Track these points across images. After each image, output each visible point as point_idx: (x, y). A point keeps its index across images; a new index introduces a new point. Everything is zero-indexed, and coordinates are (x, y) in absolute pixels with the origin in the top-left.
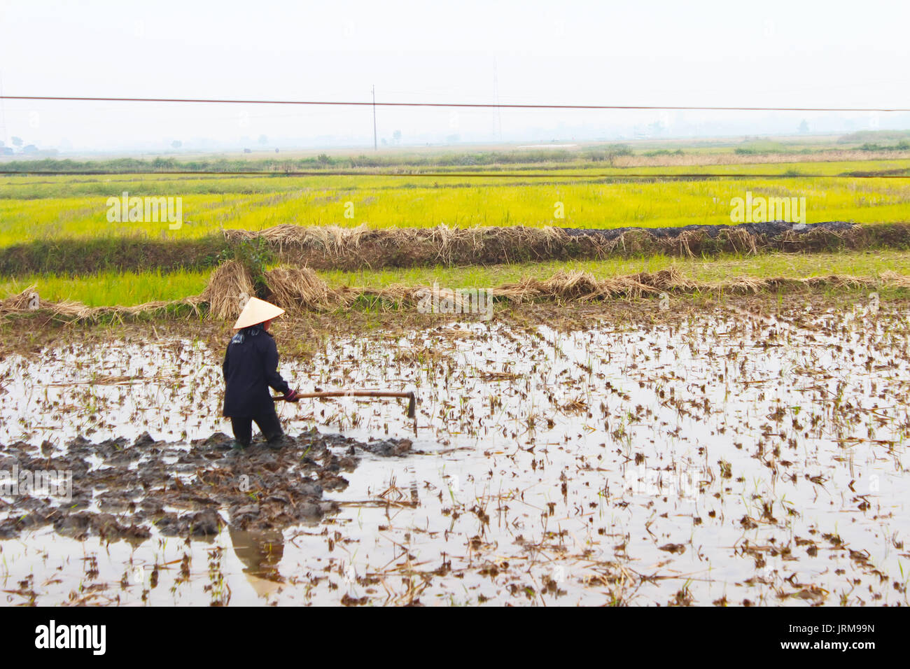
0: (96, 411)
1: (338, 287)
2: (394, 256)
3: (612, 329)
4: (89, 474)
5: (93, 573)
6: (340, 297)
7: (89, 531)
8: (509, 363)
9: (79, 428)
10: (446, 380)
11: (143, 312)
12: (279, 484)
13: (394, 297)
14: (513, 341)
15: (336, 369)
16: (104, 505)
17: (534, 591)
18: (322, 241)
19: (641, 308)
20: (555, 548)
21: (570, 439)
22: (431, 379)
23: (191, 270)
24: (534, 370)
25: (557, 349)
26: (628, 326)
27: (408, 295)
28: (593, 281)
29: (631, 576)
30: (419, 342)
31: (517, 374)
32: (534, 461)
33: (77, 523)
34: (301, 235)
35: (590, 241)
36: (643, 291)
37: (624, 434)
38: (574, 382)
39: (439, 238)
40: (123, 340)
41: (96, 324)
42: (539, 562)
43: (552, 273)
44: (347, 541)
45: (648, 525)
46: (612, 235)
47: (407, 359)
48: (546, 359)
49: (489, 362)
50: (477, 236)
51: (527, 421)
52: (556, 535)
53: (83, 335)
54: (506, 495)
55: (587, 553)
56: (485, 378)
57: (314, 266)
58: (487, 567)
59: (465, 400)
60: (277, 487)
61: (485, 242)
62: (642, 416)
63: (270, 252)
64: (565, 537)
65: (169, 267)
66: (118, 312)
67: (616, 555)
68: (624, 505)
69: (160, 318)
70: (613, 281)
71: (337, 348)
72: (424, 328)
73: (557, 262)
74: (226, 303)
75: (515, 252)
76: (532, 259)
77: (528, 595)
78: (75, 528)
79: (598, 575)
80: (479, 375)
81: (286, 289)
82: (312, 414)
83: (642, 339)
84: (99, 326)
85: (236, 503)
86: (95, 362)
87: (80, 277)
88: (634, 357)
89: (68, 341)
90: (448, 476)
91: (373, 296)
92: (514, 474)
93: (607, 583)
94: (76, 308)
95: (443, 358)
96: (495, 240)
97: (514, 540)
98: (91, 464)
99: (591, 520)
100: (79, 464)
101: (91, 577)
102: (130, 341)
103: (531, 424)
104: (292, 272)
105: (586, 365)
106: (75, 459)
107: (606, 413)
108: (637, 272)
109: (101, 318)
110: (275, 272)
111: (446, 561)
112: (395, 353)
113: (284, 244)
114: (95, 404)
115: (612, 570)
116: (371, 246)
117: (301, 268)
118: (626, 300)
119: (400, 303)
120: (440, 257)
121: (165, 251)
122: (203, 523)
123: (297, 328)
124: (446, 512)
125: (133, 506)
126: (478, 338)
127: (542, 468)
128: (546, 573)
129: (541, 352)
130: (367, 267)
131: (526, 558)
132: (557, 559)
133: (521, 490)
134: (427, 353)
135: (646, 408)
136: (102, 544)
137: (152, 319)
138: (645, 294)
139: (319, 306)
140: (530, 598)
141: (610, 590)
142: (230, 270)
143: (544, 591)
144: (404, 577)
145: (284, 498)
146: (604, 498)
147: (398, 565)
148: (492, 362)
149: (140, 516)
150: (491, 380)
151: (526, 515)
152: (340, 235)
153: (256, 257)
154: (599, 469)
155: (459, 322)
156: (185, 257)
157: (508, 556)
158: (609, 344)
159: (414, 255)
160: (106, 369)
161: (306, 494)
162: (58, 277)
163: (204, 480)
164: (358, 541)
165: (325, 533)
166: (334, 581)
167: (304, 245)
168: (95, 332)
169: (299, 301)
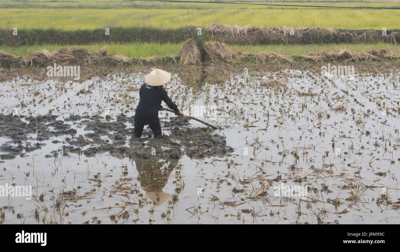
0: (130, 103)
1: (237, 52)
2: (262, 39)
3: (358, 75)
4: (126, 130)
5: (125, 173)
6: (238, 57)
7: (125, 155)
8: (311, 89)
9: (122, 110)
10: (283, 95)
11: (151, 60)
12: (207, 138)
13: (261, 57)
14: (313, 78)
16: (131, 144)
17: (318, 190)
18: (231, 32)
19: (372, 66)
20: (328, 172)
21: (337, 123)
22: (276, 94)
23: (173, 43)
24: (322, 92)
25: (333, 83)
26: (365, 74)
27: (267, 57)
28: (351, 53)
29: (362, 186)
30: (271, 78)
31: (314, 93)
32: (320, 133)
33: (120, 151)
34: (221, 29)
35: (350, 35)
36: (373, 59)
37: (361, 122)
38: (340, 98)
39: (282, 32)
40: (142, 72)
41: (131, 65)
42: (320, 177)
43: (333, 49)
44: (236, 165)
45: (370, 163)
46: (360, 33)
47: (266, 85)
48: (328, 87)
49: (302, 88)
50: (299, 32)
51: (318, 115)
52: (328, 166)
53: (125, 69)
54: (307, 147)
55: (342, 175)
56: (300, 95)
57: (226, 42)
58: (297, 178)
59: (291, 104)
60: (207, 139)
61: (303, 34)
62: (370, 114)
63: (207, 36)
64: (332, 167)
65: (163, 41)
66: (141, 60)
67: (355, 176)
68: (360, 154)
69: (159, 63)
70: (359, 53)
72: (274, 72)
73: (335, 44)
74: (187, 57)
75: (316, 39)
76: (323, 42)
77: (315, 192)
78: (118, 153)
79: (347, 185)
80: (298, 93)
81: (214, 53)
83: (371, 80)
84: (132, 66)
85: (188, 145)
86: (130, 81)
87: (125, 44)
88: (368, 88)
89: (119, 72)
90: (282, 138)
91: (252, 57)
92: (311, 138)
93: (351, 188)
94: (123, 58)
95: (282, 85)
96: (308, 34)
97: (310, 167)
98: (127, 126)
99: (345, 160)
100: (121, 125)
101: (124, 175)
102: (145, 73)
103: (320, 116)
104: (217, 45)
105: (345, 90)
106: (120, 123)
107: (354, 112)
108: (371, 50)
109: (133, 62)
110: (210, 45)
111: (279, 175)
112: (261, 82)
113: (214, 32)
114: (129, 100)
115: (353, 183)
116: (252, 34)
117: (221, 43)
118: (365, 62)
119: (264, 60)
120: (282, 40)
121: (162, 34)
122: (174, 154)
123: (218, 69)
124: (280, 153)
125: (144, 145)
126: (298, 77)
127: (324, 136)
128: (323, 183)
129: (326, 84)
130: (249, 44)
131: (315, 175)
132: (329, 176)
133: (314, 146)
134: (275, 83)
135: (372, 111)
137: (155, 63)
138: (374, 60)
139: (228, 60)
140: (316, 194)
141: (352, 191)
142: (190, 43)
143: (322, 191)
145: (209, 144)
146: (351, 150)
147: (258, 176)
148: (303, 88)
149: (146, 149)
150: (303, 96)
151: (316, 157)
152: (239, 28)
153: (201, 38)
154: (349, 138)
155: (290, 69)
156: (170, 36)
157: (306, 174)
158: (356, 82)
159: (271, 39)
161: (219, 143)
162: (115, 43)
163: (175, 135)
167: (223, 33)
168: (131, 68)
169: (219, 58)
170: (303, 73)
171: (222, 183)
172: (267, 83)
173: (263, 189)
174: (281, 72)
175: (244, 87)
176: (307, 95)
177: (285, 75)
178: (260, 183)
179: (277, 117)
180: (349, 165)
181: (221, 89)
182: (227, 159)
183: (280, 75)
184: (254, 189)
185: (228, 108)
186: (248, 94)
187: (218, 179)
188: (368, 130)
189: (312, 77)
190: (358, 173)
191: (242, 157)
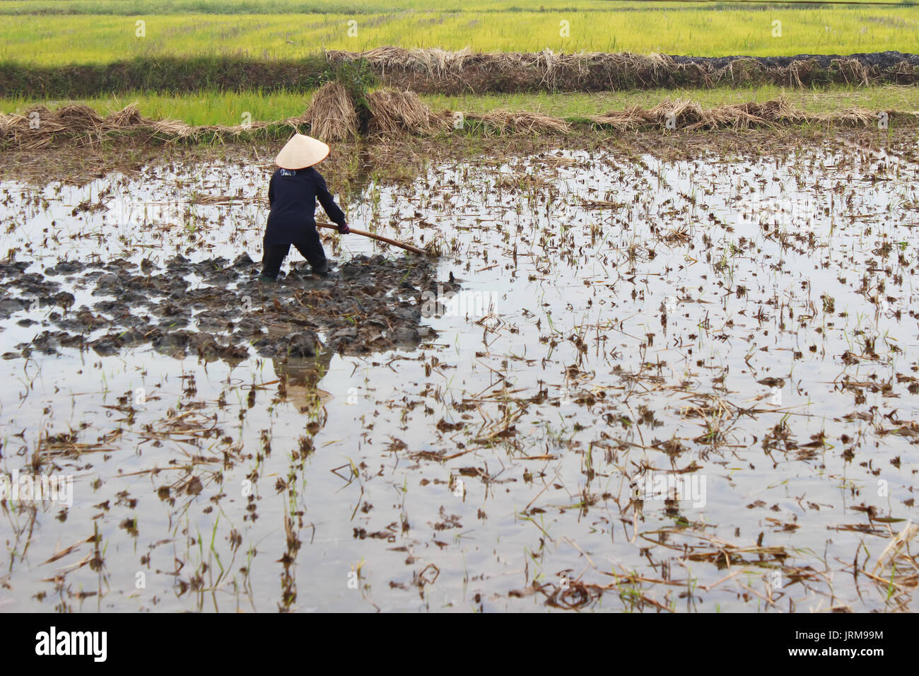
0: (196, 231)
1: (440, 111)
2: (497, 81)
3: (718, 159)
4: (188, 293)
5: (191, 392)
6: (442, 122)
7: (187, 350)
8: (612, 192)
9: (178, 247)
10: (547, 208)
11: (243, 132)
12: (377, 308)
13: (497, 123)
14: (616, 169)
15: (437, 194)
16: (202, 324)
17: (630, 422)
18: (425, 64)
19: (748, 139)
20: (653, 379)
21: (671, 270)
22: (532, 206)
23: (292, 91)
24: (637, 199)
25: (661, 179)
26: (734, 157)
27: (511, 121)
28: (700, 110)
29: (729, 409)
30: (521, 168)
31: (619, 203)
32: (634, 291)
33: (176, 342)
34: (404, 57)
35: (698, 69)
36: (750, 122)
37: (726, 266)
38: (677, 213)
39: (543, 64)
40: (224, 160)
41: (197, 143)
42: (636, 392)
43: (658, 101)
44: (444, 367)
45: (747, 358)
46: (720, 63)
47: (508, 186)
48: (649, 188)
49: (591, 191)
50: (582, 62)
51: (628, 251)
52: (654, 366)
53: (183, 154)
54: (605, 325)
55: (685, 385)
56: (588, 206)
57: (416, 89)
58: (584, 396)
59: (566, 228)
60: (376, 311)
61: (591, 68)
62: (745, 248)
63: (372, 74)
64: (663, 368)
65: (270, 87)
66: (219, 132)
67: (714, 388)
68: (724, 338)
69: (261, 138)
70: (719, 110)
71: (438, 172)
72: (527, 155)
73: (663, 90)
74: (327, 125)
75: (621, 79)
76: (637, 87)
77: (625, 426)
78: (173, 346)
79: (695, 407)
80: (581, 203)
81: (388, 113)
82: (412, 238)
83: (747, 170)
84: (200, 145)
85: (334, 326)
86: (196, 181)
87: (181, 94)
88: (739, 188)
89: (168, 160)
90: (547, 305)
91: (475, 121)
92: (614, 304)
93: (704, 415)
94: (177, 127)
95: (545, 185)
96: (601, 67)
97: (611, 370)
98: (190, 283)
99: (690, 352)
100: (179, 282)
101: (189, 395)
102: (230, 161)
103: (633, 255)
104: (394, 95)
105: (689, 195)
106: (174, 278)
107: (709, 244)
108: (744, 102)
109: (202, 137)
110: (377, 95)
111: (543, 389)
112: (496, 179)
113: (386, 66)
114: (195, 223)
115: (709, 402)
116: (474, 70)
117: (403, 91)
118: (732, 130)
119: (502, 128)
120: (544, 83)
121: (266, 70)
122: (301, 345)
123: (398, 152)
124: (544, 340)
125: (231, 326)
126: (581, 166)
127: (642, 299)
128: (643, 404)
129: (645, 182)
130: (469, 92)
131: (624, 388)
132: (654, 390)
133: (620, 320)
134: (528, 180)
135: (749, 241)
136: (200, 363)
137: (252, 139)
138: (752, 125)
139: (420, 129)
140: (626, 429)
141: (707, 422)
142: (331, 92)
143: (640, 422)
144: (500, 404)
145: (381, 322)
146: (704, 330)
147: (494, 392)
148: (594, 190)
149: (238, 336)
150: (593, 208)
151: (624, 346)
152: (443, 58)
153: (358, 79)
154: (700, 301)
155: (562, 149)
156: (287, 77)
157: (605, 385)
158: (714, 175)
159: (518, 81)
160: (206, 188)
161: (403, 319)
162: (159, 95)
163: (302, 302)
164: (455, 367)
165: (422, 358)
166: (430, 406)
167: (407, 68)
168: (196, 150)
169: (401, 125)
170: (592, 158)
171: (412, 409)
172: (510, 181)
173: (508, 420)
174: (542, 156)
175: (458, 192)
176: (604, 206)
177: (551, 162)
178: (500, 407)
179: (535, 258)
180: (700, 364)
181: (406, 196)
182: (423, 354)
183: (540, 161)
184: (486, 422)
185: (422, 238)
186: (469, 206)
187: (404, 399)
188: (741, 284)
189: (613, 167)
190: (721, 380)
191: (458, 351)
